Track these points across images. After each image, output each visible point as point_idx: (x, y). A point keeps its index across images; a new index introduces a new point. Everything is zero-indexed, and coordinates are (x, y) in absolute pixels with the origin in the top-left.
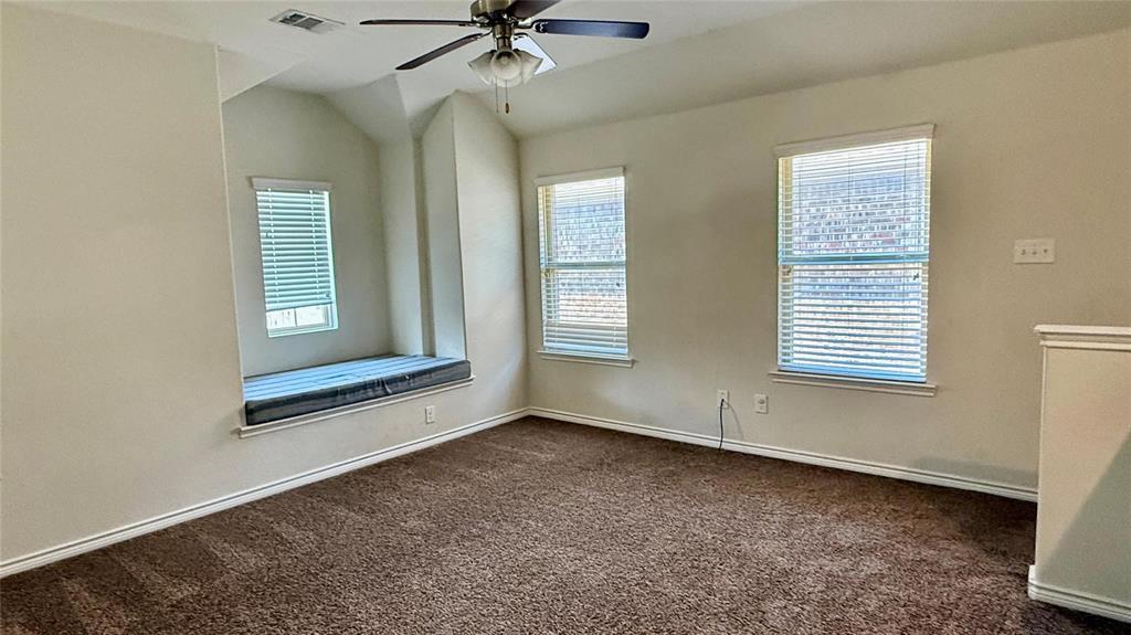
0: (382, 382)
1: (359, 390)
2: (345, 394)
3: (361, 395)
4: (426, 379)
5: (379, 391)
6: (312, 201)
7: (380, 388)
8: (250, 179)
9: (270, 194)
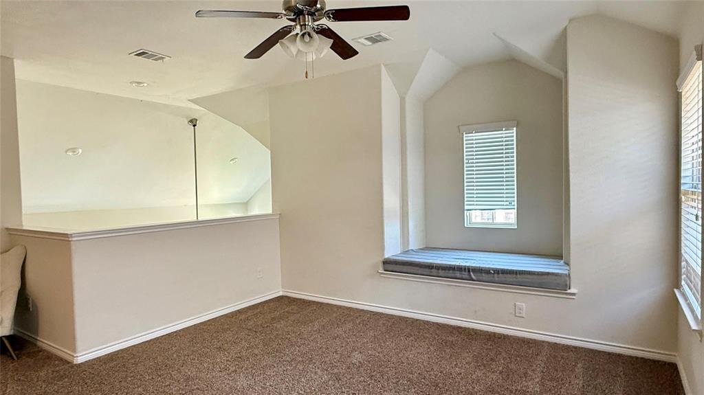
0: (469, 269)
1: (449, 270)
2: (438, 269)
3: (451, 273)
4: (510, 278)
5: (465, 275)
6: (504, 135)
7: (467, 273)
8: (459, 127)
9: (474, 135)
